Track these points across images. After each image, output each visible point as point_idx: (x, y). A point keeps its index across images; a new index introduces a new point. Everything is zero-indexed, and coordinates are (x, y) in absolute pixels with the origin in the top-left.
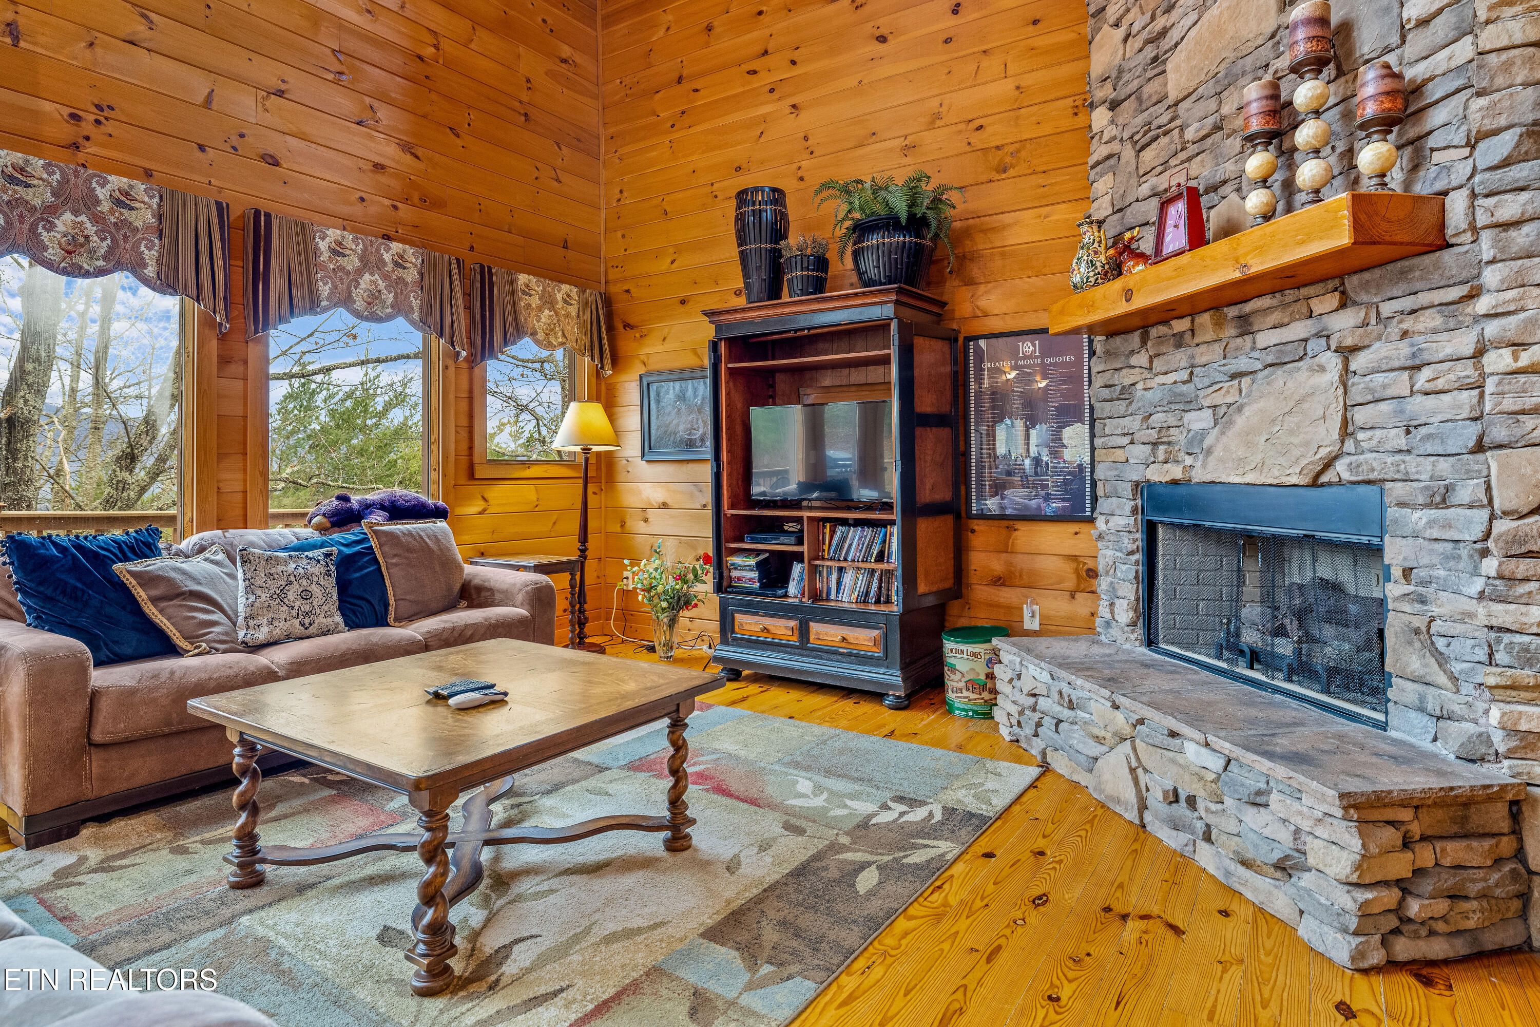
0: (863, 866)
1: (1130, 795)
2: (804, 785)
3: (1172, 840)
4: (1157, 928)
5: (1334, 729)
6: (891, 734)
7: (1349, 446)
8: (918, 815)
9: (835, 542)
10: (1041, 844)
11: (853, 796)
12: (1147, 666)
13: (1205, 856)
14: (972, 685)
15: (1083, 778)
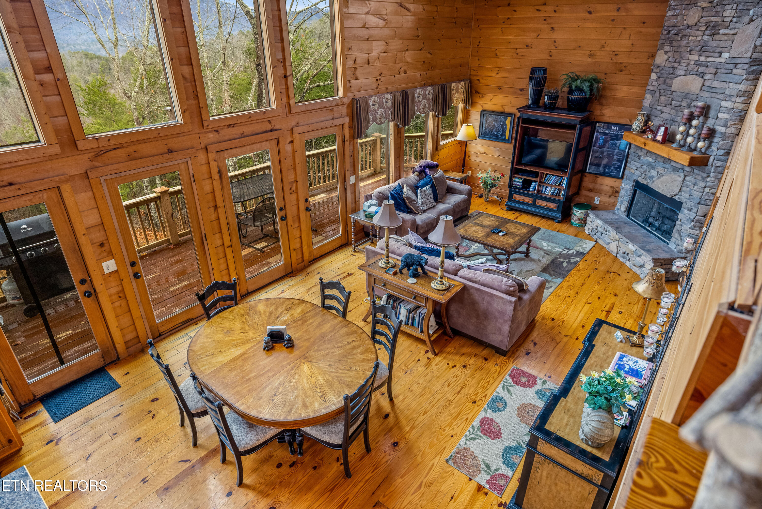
0: (563, 262)
1: (616, 251)
2: (545, 244)
3: (621, 260)
4: (616, 274)
5: (659, 244)
6: (559, 231)
7: (680, 194)
8: (571, 252)
9: (546, 178)
10: (596, 259)
11: (557, 247)
12: (626, 223)
13: (628, 264)
14: (579, 219)
15: (605, 246)
